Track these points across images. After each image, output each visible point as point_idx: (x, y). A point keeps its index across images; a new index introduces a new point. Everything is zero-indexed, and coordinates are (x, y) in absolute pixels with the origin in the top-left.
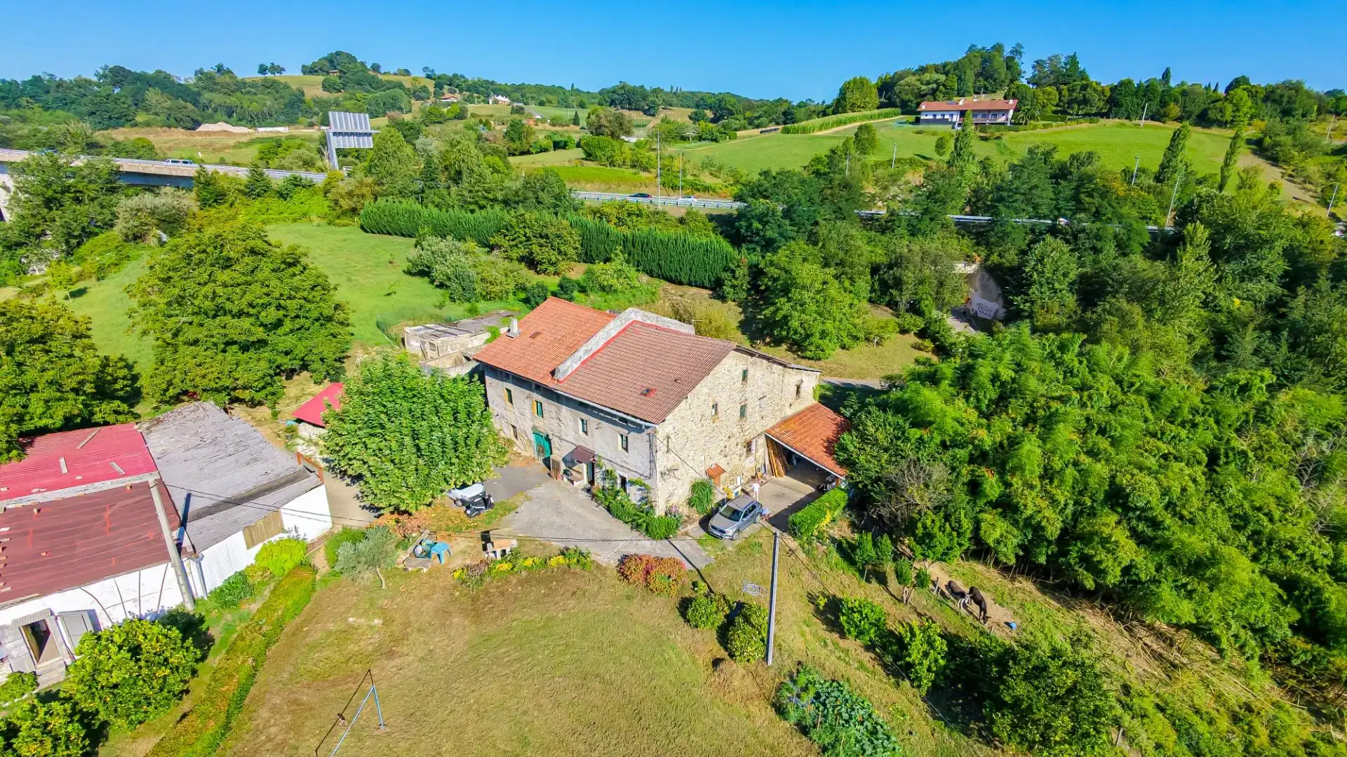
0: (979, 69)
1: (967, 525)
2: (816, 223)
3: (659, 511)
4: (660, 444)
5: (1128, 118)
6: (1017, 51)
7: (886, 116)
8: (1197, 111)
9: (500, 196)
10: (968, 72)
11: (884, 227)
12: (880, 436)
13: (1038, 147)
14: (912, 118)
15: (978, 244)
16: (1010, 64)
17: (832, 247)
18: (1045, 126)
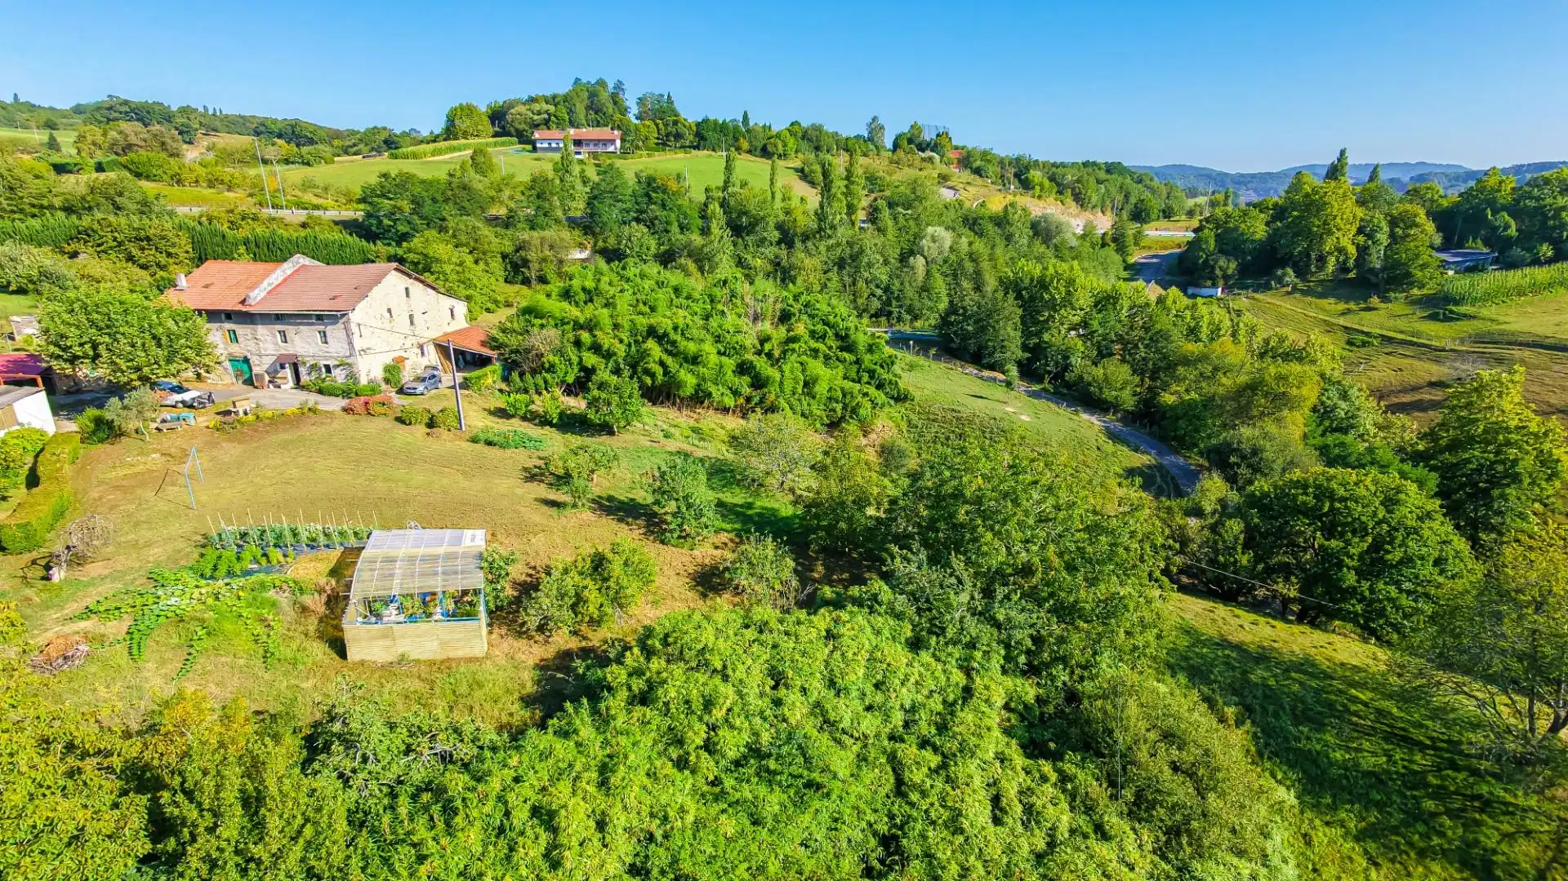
0: (587, 102)
1: (575, 359)
2: (444, 219)
3: (364, 381)
4: (354, 328)
5: (714, 150)
6: (619, 86)
7: (503, 144)
8: (760, 145)
9: (57, 202)
10: (578, 105)
11: (508, 223)
12: (516, 325)
13: (642, 171)
14: (529, 147)
15: (586, 234)
16: (615, 99)
17: (463, 238)
18: (649, 156)
